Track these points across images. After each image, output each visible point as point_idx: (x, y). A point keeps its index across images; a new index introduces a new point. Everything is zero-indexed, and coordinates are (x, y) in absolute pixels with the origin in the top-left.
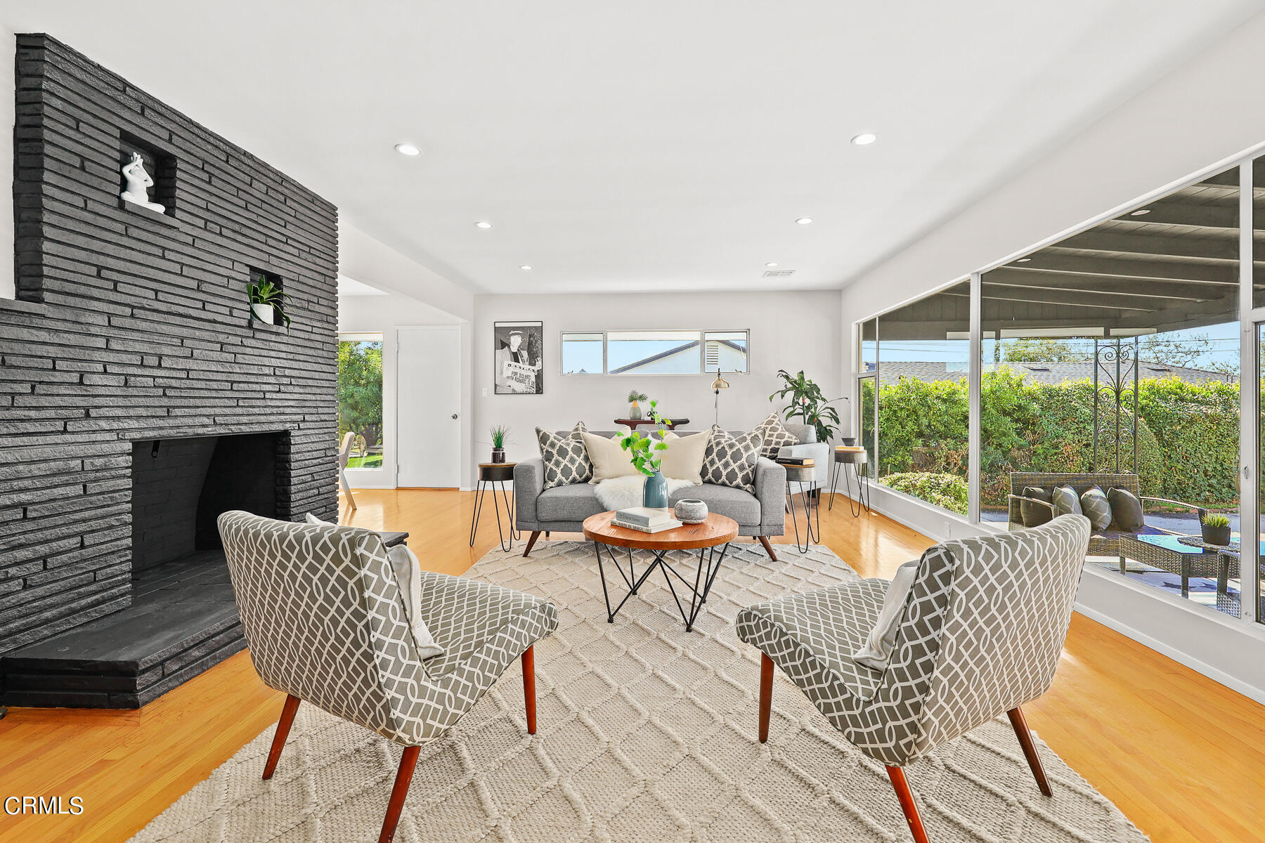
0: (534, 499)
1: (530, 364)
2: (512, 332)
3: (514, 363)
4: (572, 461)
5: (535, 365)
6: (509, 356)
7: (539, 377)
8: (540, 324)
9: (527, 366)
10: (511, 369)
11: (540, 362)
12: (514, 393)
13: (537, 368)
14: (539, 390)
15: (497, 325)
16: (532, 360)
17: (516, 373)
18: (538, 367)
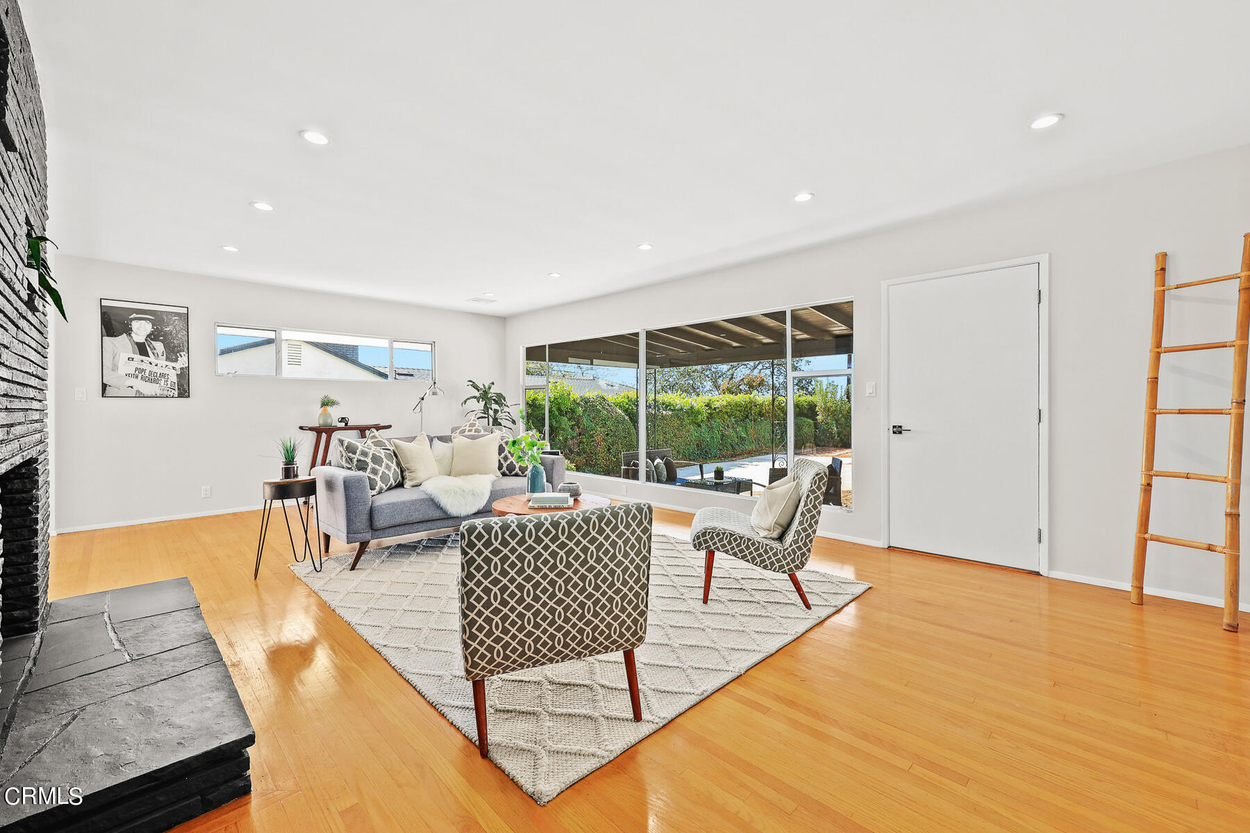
0: (368, 508)
1: (167, 359)
2: (134, 315)
3: (138, 357)
4: (388, 467)
5: (176, 360)
6: (129, 346)
7: (184, 376)
8: (185, 311)
9: (162, 361)
10: (135, 364)
11: (185, 358)
12: (140, 396)
13: (178, 365)
14: (184, 392)
15: (105, 303)
16: (172, 352)
17: (143, 370)
18: (182, 362)
